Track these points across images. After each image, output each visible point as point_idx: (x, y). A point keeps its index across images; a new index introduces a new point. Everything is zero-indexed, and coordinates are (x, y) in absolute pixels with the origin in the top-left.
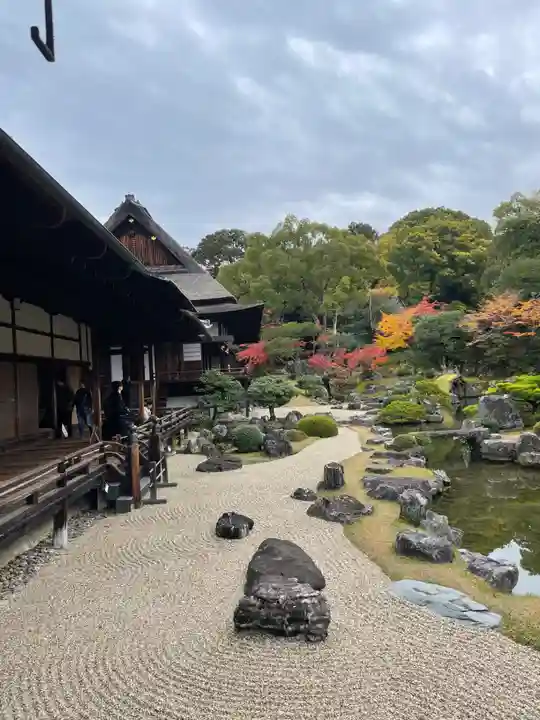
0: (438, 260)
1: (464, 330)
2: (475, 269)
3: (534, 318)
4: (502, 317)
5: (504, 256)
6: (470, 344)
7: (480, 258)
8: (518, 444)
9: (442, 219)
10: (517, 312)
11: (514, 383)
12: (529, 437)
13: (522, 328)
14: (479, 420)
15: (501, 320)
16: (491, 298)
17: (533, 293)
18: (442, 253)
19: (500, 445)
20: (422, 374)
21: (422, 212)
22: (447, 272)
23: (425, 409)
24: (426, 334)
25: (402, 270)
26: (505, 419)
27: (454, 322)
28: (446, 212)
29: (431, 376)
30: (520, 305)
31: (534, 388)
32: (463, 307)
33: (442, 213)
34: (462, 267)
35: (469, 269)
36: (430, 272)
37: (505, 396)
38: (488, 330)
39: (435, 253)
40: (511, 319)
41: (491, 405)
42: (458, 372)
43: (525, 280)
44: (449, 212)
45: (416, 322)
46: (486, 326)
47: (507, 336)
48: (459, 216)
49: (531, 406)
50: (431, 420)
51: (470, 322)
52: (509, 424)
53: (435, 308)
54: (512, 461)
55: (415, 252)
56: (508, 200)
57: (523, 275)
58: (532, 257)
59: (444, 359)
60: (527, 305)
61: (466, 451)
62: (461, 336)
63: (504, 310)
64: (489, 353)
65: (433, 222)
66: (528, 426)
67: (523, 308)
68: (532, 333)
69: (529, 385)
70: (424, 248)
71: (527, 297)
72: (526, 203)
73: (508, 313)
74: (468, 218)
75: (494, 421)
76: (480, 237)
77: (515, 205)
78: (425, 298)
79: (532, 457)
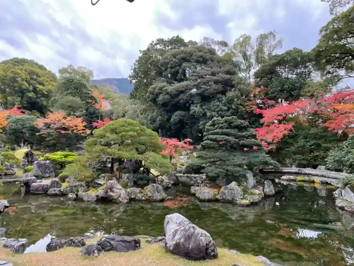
0: (27, 88)
1: (36, 126)
2: (47, 96)
3: (71, 125)
4: (56, 122)
5: (61, 93)
6: (38, 134)
7: (49, 91)
8: (49, 184)
9: (32, 66)
10: (64, 121)
11: (54, 155)
12: (55, 181)
13: (65, 129)
14: (33, 173)
15: (55, 124)
16: (52, 112)
17: (72, 113)
18: (30, 84)
19: (41, 186)
20: (8, 148)
21: (21, 60)
22: (31, 95)
23: (4, 168)
24: (14, 126)
25: (5, 88)
26: (46, 173)
27: (31, 122)
28: (34, 63)
29: (13, 149)
30: (66, 118)
31: (62, 158)
32: (38, 114)
33: (32, 63)
34: (41, 94)
35: (43, 95)
36: (22, 92)
37: (48, 161)
38: (48, 127)
39: (26, 83)
40: (60, 124)
41: (40, 166)
42: (30, 148)
43: (70, 107)
44: (36, 64)
45: (8, 119)
46: (48, 126)
47: (57, 132)
48: (42, 68)
49: (60, 166)
50: (8, 173)
51: (40, 122)
52: (47, 175)
53: (22, 112)
54: (45, 193)
55: (14, 80)
56: (66, 67)
57: (68, 104)
58: (74, 96)
59: (23, 140)
60: (69, 118)
61: (23, 189)
62: (34, 130)
63: (57, 119)
64: (47, 139)
65: (26, 66)
66: (56, 176)
67: (67, 120)
68: (70, 132)
69: (59, 157)
70: (20, 79)
71: (69, 115)
72: (74, 70)
73: (59, 121)
74: (46, 70)
75: (40, 173)
76: (51, 81)
77: (69, 70)
78: (16, 106)
79: (55, 190)
